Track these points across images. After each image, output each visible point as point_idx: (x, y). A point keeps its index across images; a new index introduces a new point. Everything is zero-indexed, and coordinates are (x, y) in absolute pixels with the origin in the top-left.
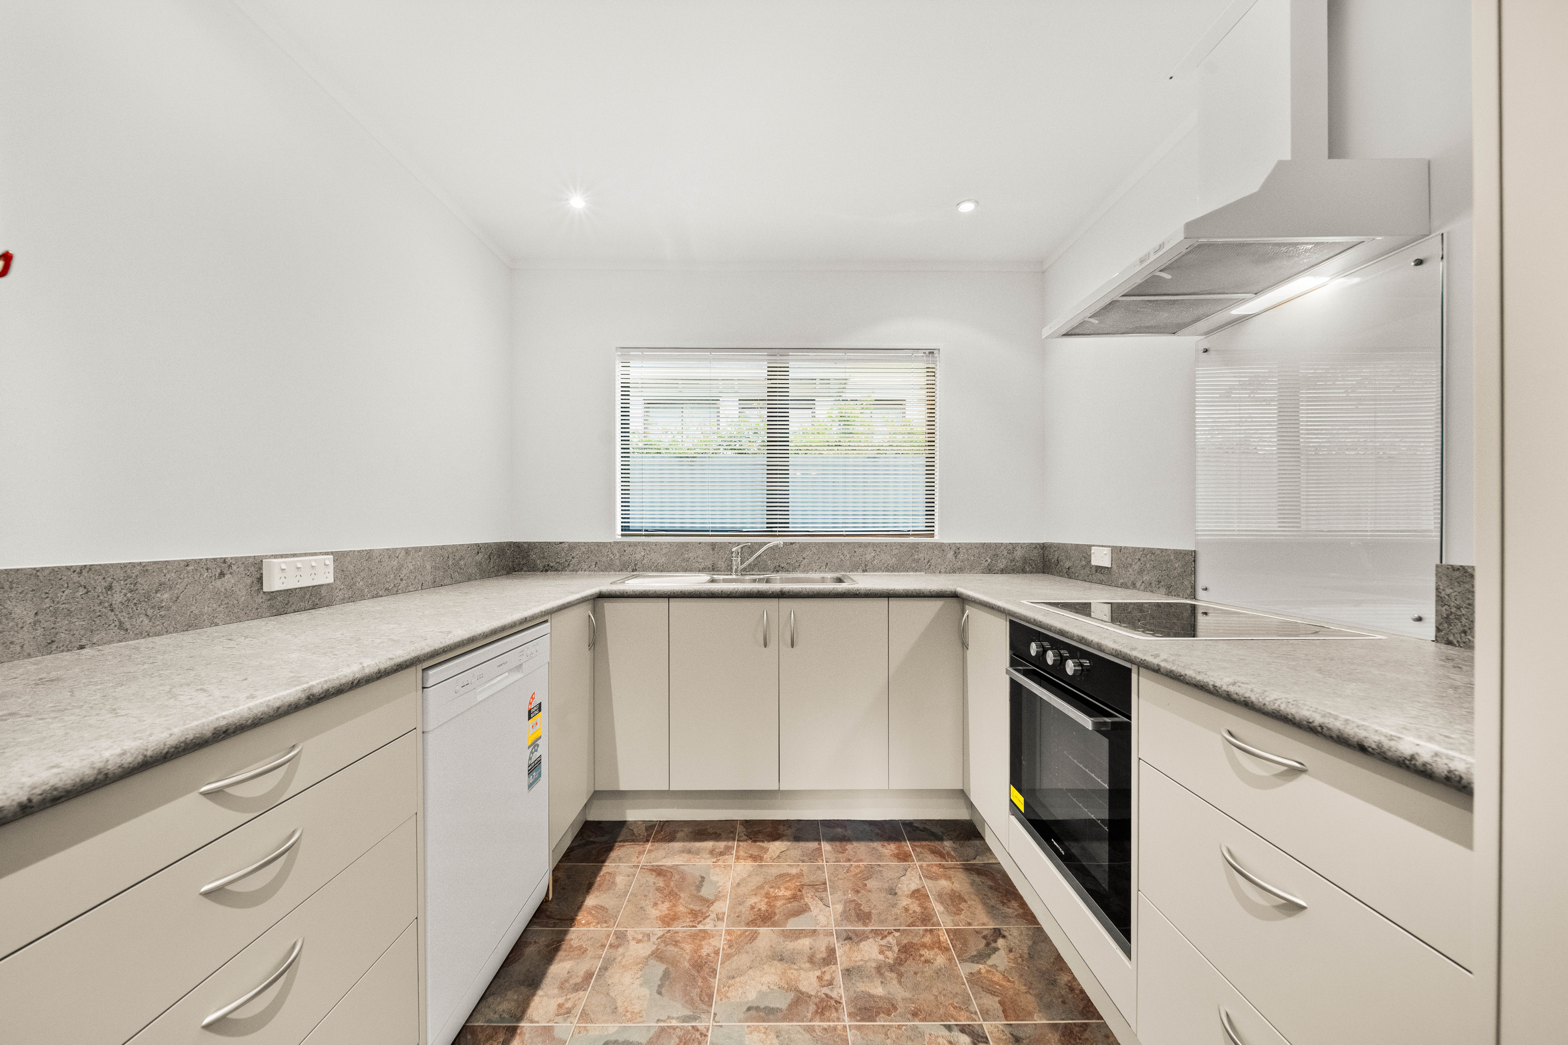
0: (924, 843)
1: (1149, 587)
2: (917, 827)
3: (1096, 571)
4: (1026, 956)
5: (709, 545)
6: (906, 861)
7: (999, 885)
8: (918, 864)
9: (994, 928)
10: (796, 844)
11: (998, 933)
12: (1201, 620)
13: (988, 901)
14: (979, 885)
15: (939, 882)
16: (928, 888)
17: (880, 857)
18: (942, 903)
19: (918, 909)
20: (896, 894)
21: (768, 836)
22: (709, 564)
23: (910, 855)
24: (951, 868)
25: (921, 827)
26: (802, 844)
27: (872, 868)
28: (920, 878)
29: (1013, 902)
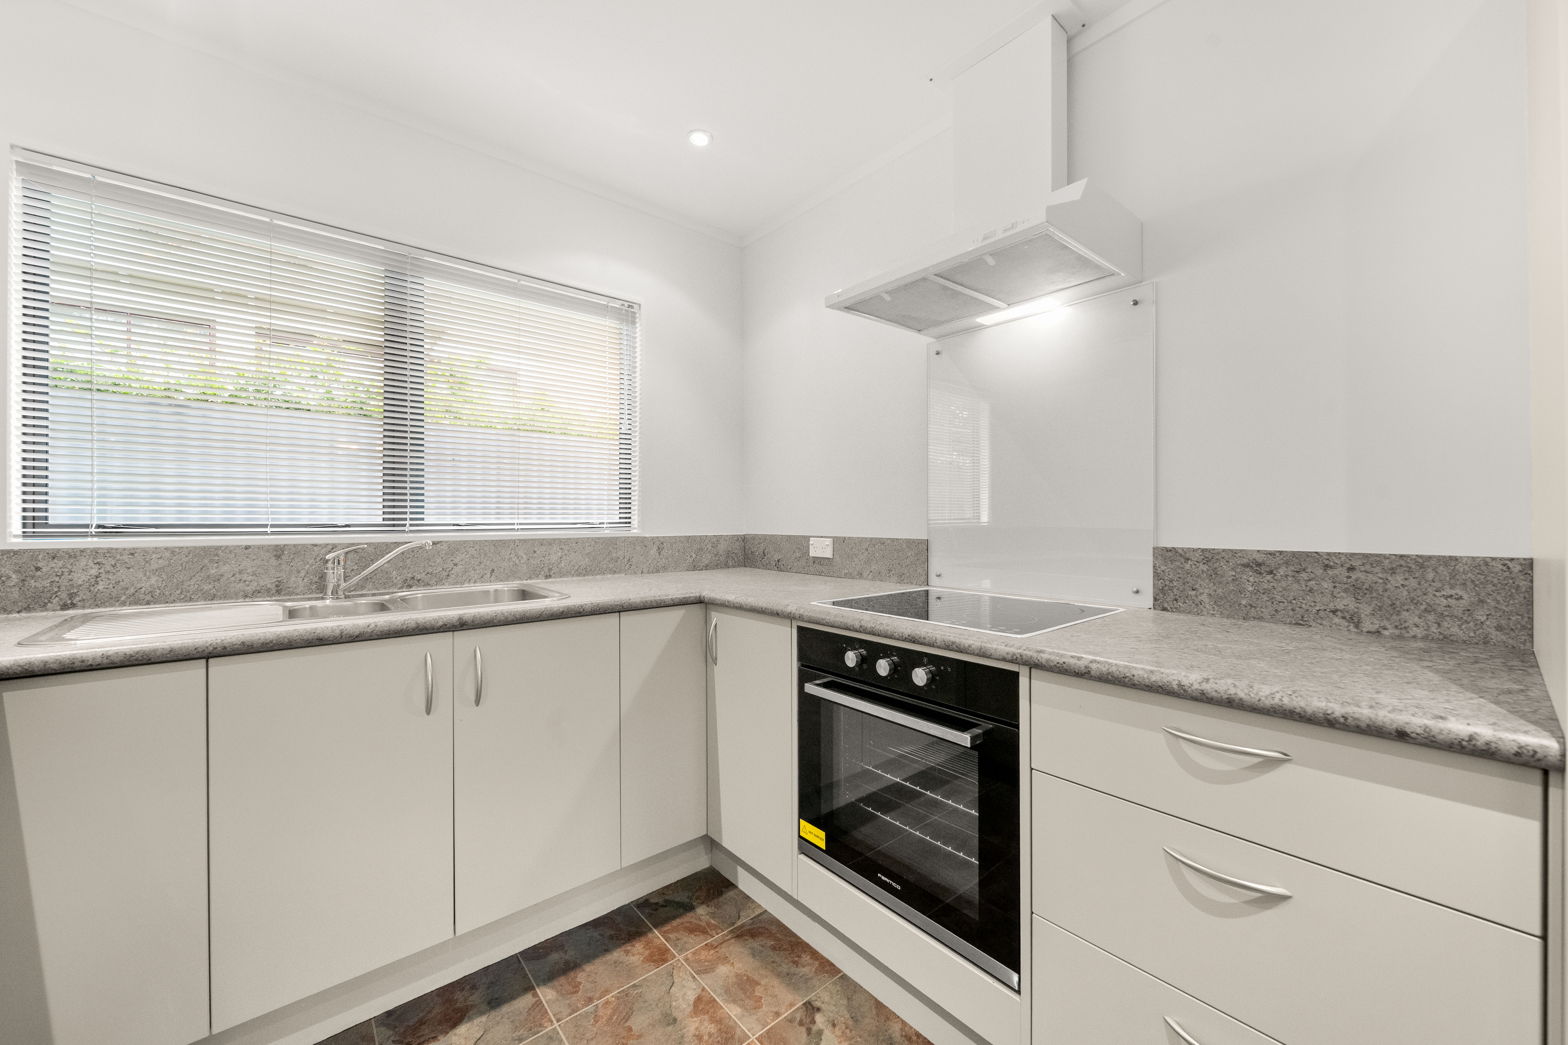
0: (675, 923)
1: (878, 576)
2: (657, 904)
3: (814, 562)
4: (850, 1022)
5: (268, 551)
6: (665, 961)
7: (780, 940)
8: (681, 958)
9: (804, 1004)
10: (496, 1014)
11: (811, 1009)
12: (934, 605)
13: (780, 969)
14: (761, 952)
15: (717, 971)
16: (710, 987)
17: (630, 973)
18: (734, 1001)
19: (712, 1028)
20: (675, 1020)
21: (440, 1022)
22: (268, 582)
23: (668, 950)
24: (721, 944)
25: (660, 900)
26: (505, 1009)
27: (627, 995)
28: (694, 977)
29: (803, 956)
